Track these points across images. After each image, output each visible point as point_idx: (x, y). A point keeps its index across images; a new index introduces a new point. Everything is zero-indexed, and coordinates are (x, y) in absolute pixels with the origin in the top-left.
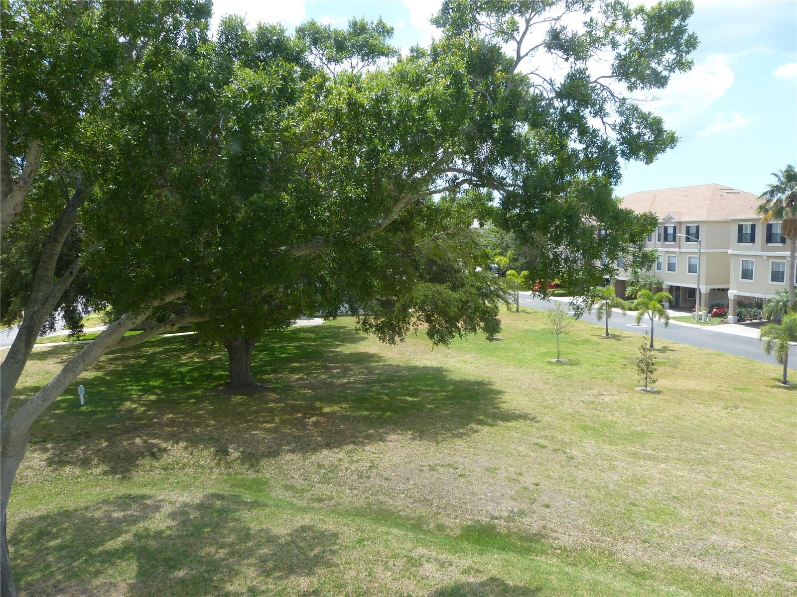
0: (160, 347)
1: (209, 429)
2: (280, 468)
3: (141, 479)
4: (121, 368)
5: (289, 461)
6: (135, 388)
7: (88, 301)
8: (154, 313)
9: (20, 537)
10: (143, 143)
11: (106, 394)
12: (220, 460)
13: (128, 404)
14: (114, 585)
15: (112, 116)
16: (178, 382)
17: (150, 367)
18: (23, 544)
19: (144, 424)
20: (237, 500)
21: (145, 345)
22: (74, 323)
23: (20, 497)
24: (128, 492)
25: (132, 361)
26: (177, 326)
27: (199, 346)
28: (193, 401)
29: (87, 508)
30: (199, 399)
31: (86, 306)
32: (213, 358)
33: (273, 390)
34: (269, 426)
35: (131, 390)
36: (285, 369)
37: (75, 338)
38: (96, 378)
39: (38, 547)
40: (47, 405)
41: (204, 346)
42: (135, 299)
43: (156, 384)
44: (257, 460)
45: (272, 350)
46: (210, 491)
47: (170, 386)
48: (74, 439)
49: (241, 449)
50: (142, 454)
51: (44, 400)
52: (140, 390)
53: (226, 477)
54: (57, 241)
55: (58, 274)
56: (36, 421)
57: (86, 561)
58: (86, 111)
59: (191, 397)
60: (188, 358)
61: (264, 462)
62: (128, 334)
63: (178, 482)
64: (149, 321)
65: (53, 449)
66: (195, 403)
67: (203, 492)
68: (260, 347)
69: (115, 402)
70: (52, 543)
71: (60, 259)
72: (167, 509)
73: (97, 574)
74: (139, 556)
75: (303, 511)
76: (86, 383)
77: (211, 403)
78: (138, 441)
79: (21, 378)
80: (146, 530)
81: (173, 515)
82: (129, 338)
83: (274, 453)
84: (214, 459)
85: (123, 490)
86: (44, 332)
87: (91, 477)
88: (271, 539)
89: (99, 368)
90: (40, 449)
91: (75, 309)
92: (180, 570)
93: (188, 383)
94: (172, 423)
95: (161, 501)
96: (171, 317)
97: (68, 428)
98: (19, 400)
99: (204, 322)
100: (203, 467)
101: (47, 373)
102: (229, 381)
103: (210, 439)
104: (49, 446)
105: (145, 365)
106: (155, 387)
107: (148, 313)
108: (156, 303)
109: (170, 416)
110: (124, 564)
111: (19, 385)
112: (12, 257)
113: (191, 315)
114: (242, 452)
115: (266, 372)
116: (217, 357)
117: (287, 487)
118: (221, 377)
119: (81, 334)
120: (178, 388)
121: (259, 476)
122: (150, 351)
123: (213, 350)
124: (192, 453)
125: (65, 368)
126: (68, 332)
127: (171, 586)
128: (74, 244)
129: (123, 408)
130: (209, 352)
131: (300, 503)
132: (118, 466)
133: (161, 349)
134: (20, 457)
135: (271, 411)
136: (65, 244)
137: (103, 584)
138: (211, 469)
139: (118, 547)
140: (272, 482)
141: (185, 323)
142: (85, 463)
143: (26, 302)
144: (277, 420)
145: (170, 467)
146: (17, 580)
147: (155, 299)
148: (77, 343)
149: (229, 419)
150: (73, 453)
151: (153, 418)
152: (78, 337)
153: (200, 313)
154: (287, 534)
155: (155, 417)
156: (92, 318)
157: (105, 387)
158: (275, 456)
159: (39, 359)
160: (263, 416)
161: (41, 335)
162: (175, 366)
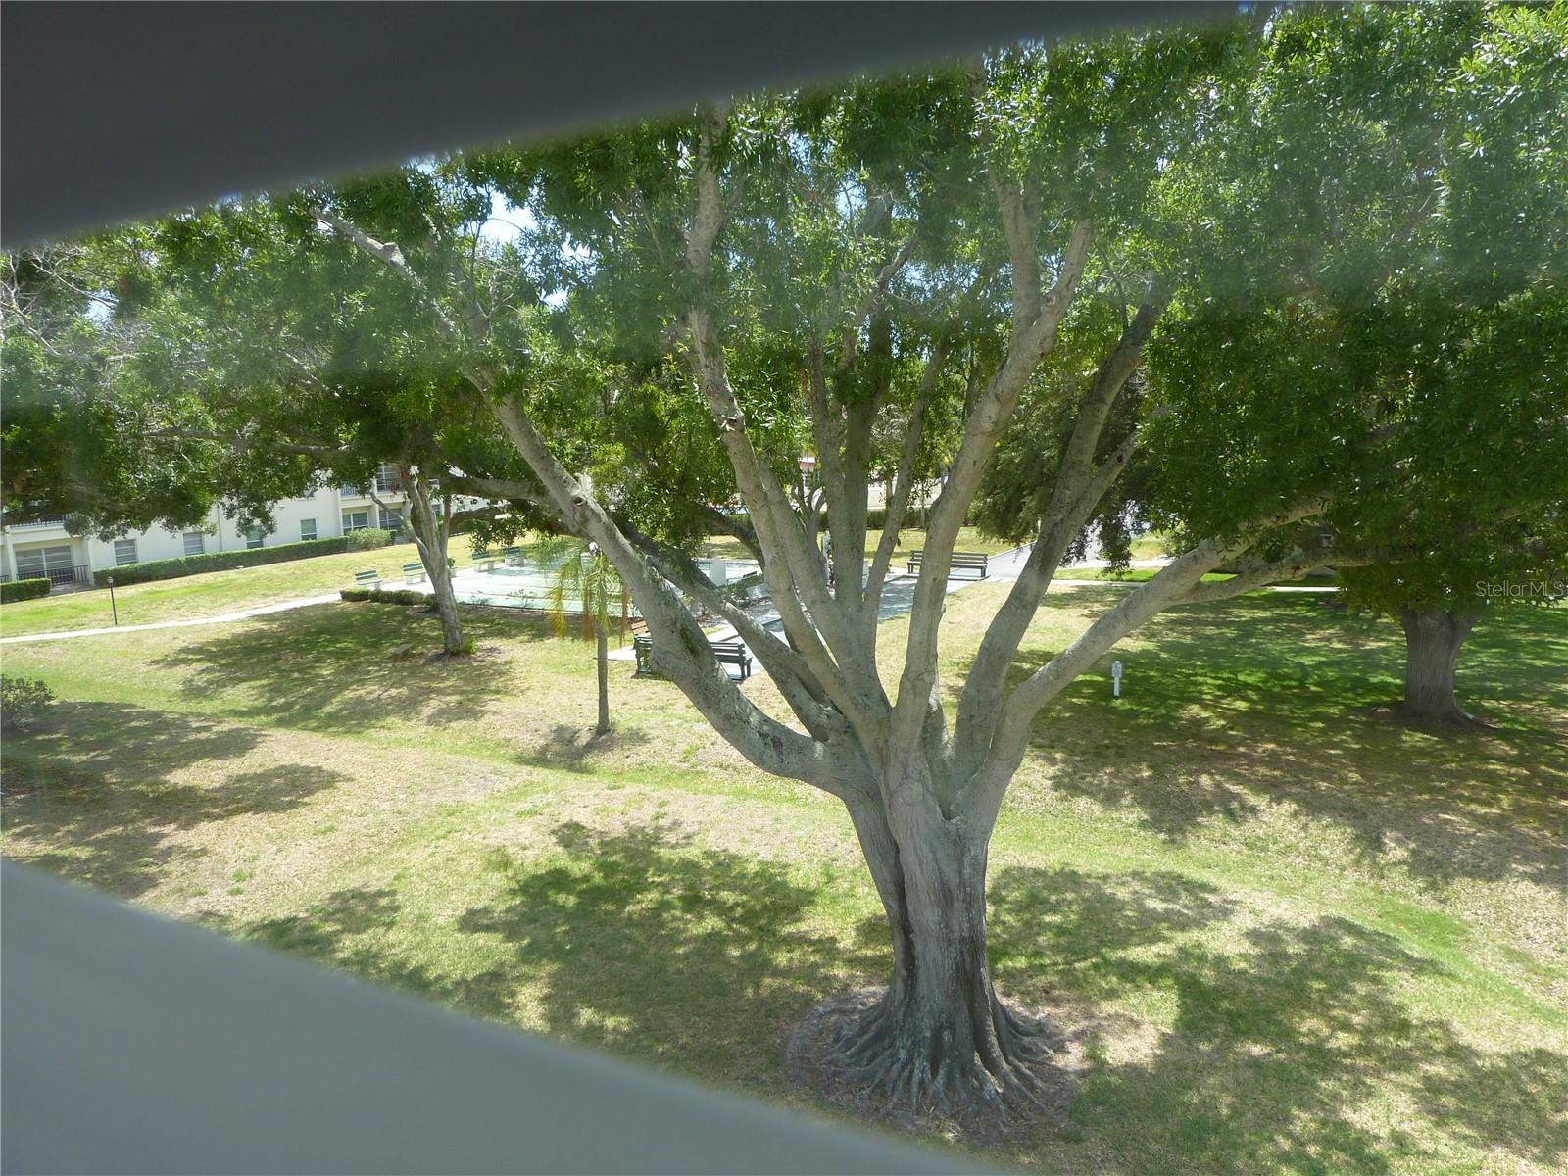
0: (1266, 609)
1: (1346, 787)
2: (1499, 907)
3: (1203, 853)
4: (1188, 640)
5: (1523, 899)
6: (1210, 681)
7: (1143, 509)
8: (1262, 542)
9: (1004, 893)
10: (1270, 208)
11: (1160, 683)
12: (1362, 855)
13: (1194, 709)
14: (1136, 1025)
15: (1215, 160)
16: (1294, 683)
17: (1242, 646)
18: (1007, 906)
19: (1220, 752)
20: (1387, 946)
21: (1235, 602)
22: (1117, 550)
23: (1008, 830)
24: (1178, 870)
25: (1210, 631)
26: (1305, 571)
27: (1345, 618)
28: (1321, 725)
29: (1106, 878)
30: (1333, 724)
31: (1140, 518)
32: (1373, 645)
33: (1507, 735)
34: (1483, 810)
35: (1202, 684)
36: (1541, 693)
37: (1114, 576)
38: (1144, 652)
39: (1027, 916)
40: (1061, 685)
41: (1356, 618)
42: (1231, 515)
43: (1250, 680)
44: (1446, 877)
45: (1514, 647)
46: (1333, 913)
47: (1277, 689)
48: (1099, 755)
49: (1413, 845)
50: (1208, 807)
51: (1058, 677)
52: (1219, 688)
53: (1371, 894)
54: (1101, 400)
55: (1098, 460)
56: (1044, 711)
57: (1096, 967)
58: (1170, 156)
59: (1317, 717)
60: (1320, 640)
61: (1461, 884)
62: (1207, 578)
63: (1272, 878)
64: (1250, 557)
65: (1064, 761)
66: (1322, 732)
67: (1319, 910)
68: (1484, 636)
69: (1173, 702)
70: (1047, 919)
71: (1103, 435)
72: (1243, 921)
73: (1112, 994)
74: (1184, 991)
75: (1545, 1018)
76: (1126, 658)
77: (1357, 738)
78: (1205, 780)
79: (1025, 638)
80: (1199, 945)
81: (1254, 936)
82: (1212, 585)
83: (1490, 870)
84: (1351, 851)
85: (1168, 863)
86: (1068, 560)
87: (1118, 826)
88: (1457, 1053)
89: (1150, 636)
90: (1044, 758)
91: (1119, 525)
92: (1256, 1042)
93: (1313, 688)
94: (1273, 760)
95: (1234, 902)
96: (1293, 553)
97: (1090, 732)
98: (1020, 669)
99: (1360, 569)
100: (1325, 861)
101: (1067, 631)
102: (1400, 698)
103: (1346, 810)
104: (1059, 756)
105: (1233, 640)
106: (1246, 685)
107: (1253, 541)
108: (1268, 523)
109: (1271, 746)
110: (1157, 994)
111: (1023, 646)
112: (1032, 428)
113: (1335, 552)
114: (1414, 853)
115: (1492, 694)
116: (1383, 644)
117: (1511, 954)
118: (1383, 688)
119: (1125, 569)
120: (1294, 694)
121: (1447, 911)
122: (1246, 615)
123: (1373, 630)
124: (1305, 827)
125: (1094, 627)
126: (1104, 563)
127: (1236, 1066)
128: (1130, 407)
129: (1185, 715)
130: (1366, 634)
131: (1539, 998)
132: (1167, 818)
133: (1267, 614)
134: (1015, 765)
135: (1492, 778)
136: (1114, 406)
137: (1118, 1016)
138: (1343, 869)
139: (1149, 961)
140: (1476, 932)
141: (1319, 567)
142: (1110, 798)
143: (1043, 508)
144: (1506, 801)
145: (1259, 844)
146: (994, 961)
147: (1268, 515)
148: (1119, 584)
149: (1394, 776)
150: (1094, 777)
151: (1239, 745)
152: (1120, 574)
153: (1357, 551)
154: (1499, 1055)
155: (1242, 742)
156: (1148, 543)
157: (1158, 671)
158: (1490, 880)
159: (1056, 606)
160: (1473, 787)
161: (1063, 565)
162: (1291, 650)
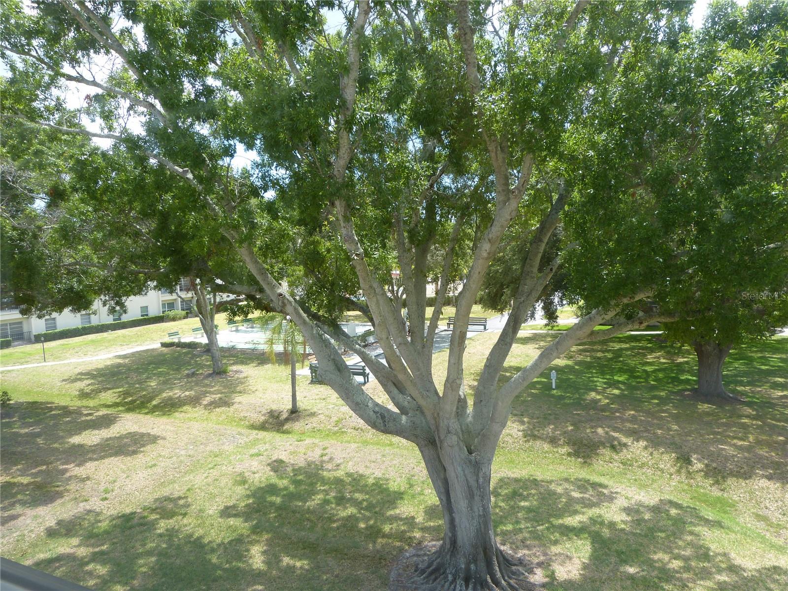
0: (627, 343)
1: (671, 433)
2: (751, 493)
3: (601, 468)
4: (588, 359)
5: (763, 488)
6: (600, 380)
7: (564, 295)
8: (623, 310)
9: (500, 491)
10: (621, 146)
11: (575, 381)
12: (681, 468)
13: (593, 394)
14: (570, 558)
15: (592, 124)
16: (642, 380)
17: (616, 362)
18: (501, 498)
19: (607, 416)
20: (694, 512)
21: (612, 340)
22: (551, 315)
23: (501, 458)
24: (588, 477)
25: (599, 354)
26: (645, 324)
27: (666, 347)
28: (657, 401)
29: (551, 482)
30: (663, 401)
31: (561, 299)
32: (681, 360)
33: (750, 404)
34: (740, 443)
35: (596, 382)
36: (766, 383)
37: (550, 328)
38: (567, 366)
39: (512, 503)
40: (526, 384)
41: (672, 347)
42: (606, 296)
43: (620, 379)
44: (723, 477)
45: (751, 360)
46: (667, 497)
47: (634, 384)
48: (545, 420)
49: (706, 462)
50: (603, 444)
51: (524, 380)
52: (605, 383)
53: (686, 487)
54: (541, 241)
55: (540, 270)
56: (517, 397)
57: (548, 529)
58: (571, 122)
59: (654, 397)
60: (655, 358)
61: (731, 481)
62: (597, 328)
63: (636, 480)
64: (618, 317)
65: (528, 423)
66: (657, 404)
67: (660, 496)
68: (736, 354)
69: (582, 391)
70: (522, 504)
71: (542, 258)
72: (621, 502)
73: (556, 542)
74: (593, 540)
75: (777, 550)
76: (558, 369)
77: (675, 407)
78: (600, 431)
79: (508, 359)
80: (600, 516)
81: (628, 510)
82: (598, 332)
83: (747, 475)
84: (675, 465)
85: (583, 474)
86: (526, 320)
87: (557, 455)
88: (733, 569)
89: (570, 357)
90: (519, 421)
91: (552, 303)
92: (631, 566)
93: (652, 383)
94: (633, 419)
95: (616, 493)
96: (639, 315)
97: (541, 407)
98: (505, 376)
99: (672, 323)
100: (662, 471)
101: (528, 356)
102: (696, 387)
103: (672, 444)
104: (525, 420)
105: (611, 359)
106: (619, 382)
107: (618, 310)
108: (626, 301)
109: (632, 412)
110: (580, 542)
111: (506, 364)
112: (507, 255)
113: (661, 314)
114: (707, 466)
115: (741, 384)
116: (686, 360)
117: (759, 517)
118: (687, 381)
119: (555, 324)
120: (642, 386)
121: (725, 495)
122: (617, 346)
123: (680, 353)
124: (651, 454)
125: (541, 354)
126: (545, 321)
127: (622, 579)
128: (555, 244)
129: (588, 397)
130: (677, 354)
131: (774, 540)
132: (581, 450)
133: (628, 346)
134: (504, 425)
135: (744, 426)
136: (547, 243)
137: (560, 554)
138: (671, 475)
139: (575, 525)
140: (740, 506)
141: (653, 322)
142: (553, 441)
143: (515, 294)
144: (751, 438)
145: (629, 463)
146: (496, 527)
147: (625, 297)
148: (553, 332)
149: (694, 427)
150: (543, 430)
151: (616, 412)
152: (553, 327)
153: (670, 314)
154: (756, 570)
155: (617, 411)
156: (565, 311)
157: (574, 375)
158: (746, 479)
159: (522, 343)
160: (735, 431)
161: (524, 323)
162: (640, 363)
